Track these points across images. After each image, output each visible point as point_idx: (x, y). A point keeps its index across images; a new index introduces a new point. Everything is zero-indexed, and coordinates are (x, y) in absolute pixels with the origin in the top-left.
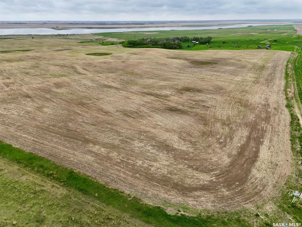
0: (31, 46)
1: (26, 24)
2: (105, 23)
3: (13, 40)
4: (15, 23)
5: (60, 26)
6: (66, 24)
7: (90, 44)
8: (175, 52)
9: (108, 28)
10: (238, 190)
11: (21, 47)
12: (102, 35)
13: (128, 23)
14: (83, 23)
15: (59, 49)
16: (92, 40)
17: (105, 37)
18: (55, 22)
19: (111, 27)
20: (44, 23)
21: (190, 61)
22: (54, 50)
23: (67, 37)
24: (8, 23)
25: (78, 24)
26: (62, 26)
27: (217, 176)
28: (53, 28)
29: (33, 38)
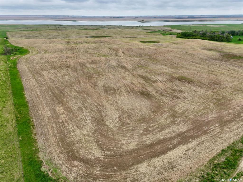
0: (113, 34)
1: (124, 18)
2: (183, 17)
3: (108, 29)
4: (117, 18)
5: (145, 20)
6: (150, 18)
7: (154, 34)
8: (217, 44)
9: (182, 21)
10: (108, 175)
11: (107, 34)
12: (170, 27)
13: (204, 16)
14: (164, 17)
15: (128, 37)
16: (160, 31)
17: (172, 28)
18: (144, 16)
19: (184, 21)
20: (136, 17)
21: (222, 54)
22: (125, 37)
23: (143, 28)
24: (114, 18)
25: (160, 18)
26: (147, 20)
27: (108, 156)
28: (140, 21)
29: (120, 28)
